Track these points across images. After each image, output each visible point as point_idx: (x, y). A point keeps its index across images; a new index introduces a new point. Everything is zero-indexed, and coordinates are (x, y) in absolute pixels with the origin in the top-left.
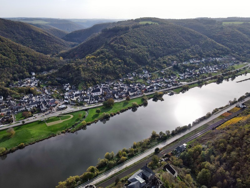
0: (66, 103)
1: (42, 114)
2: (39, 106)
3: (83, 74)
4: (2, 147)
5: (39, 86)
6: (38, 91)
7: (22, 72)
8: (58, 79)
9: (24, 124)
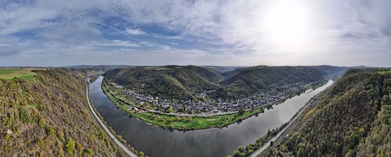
0: (218, 109)
1: (206, 113)
2: (205, 108)
3: (229, 94)
4: (185, 126)
5: (206, 97)
6: (205, 100)
7: (200, 90)
8: (216, 95)
9: (196, 117)
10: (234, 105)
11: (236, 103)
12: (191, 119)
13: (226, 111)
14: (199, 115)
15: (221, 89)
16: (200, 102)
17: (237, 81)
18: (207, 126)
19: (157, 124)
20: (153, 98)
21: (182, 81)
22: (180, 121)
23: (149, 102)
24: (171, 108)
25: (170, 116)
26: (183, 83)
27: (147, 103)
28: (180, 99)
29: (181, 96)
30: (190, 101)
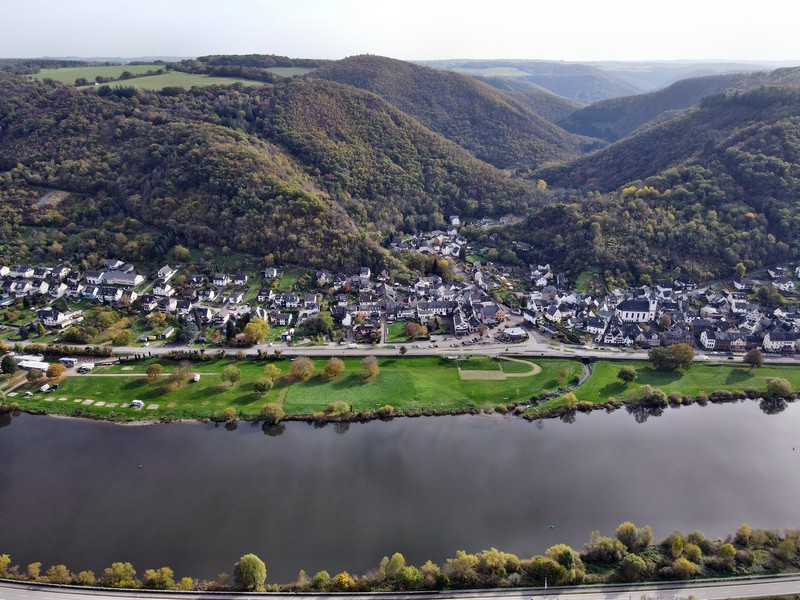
0: (527, 325)
1: (455, 341)
2: (450, 316)
3: (600, 244)
4: (343, 401)
5: (462, 258)
6: (457, 272)
7: (428, 212)
8: (520, 246)
9: (403, 356)
10: (625, 316)
11: (645, 306)
12: (376, 369)
13: (574, 339)
14: (422, 348)
15: (556, 217)
16: (424, 283)
17: (673, 170)
18: (461, 403)
19: (186, 414)
20: (139, 279)
21: (316, 162)
22: (318, 380)
23: (115, 305)
24: (263, 318)
25: (261, 359)
26: (325, 171)
27: (107, 315)
28: (308, 265)
29: (317, 248)
30: (366, 276)
